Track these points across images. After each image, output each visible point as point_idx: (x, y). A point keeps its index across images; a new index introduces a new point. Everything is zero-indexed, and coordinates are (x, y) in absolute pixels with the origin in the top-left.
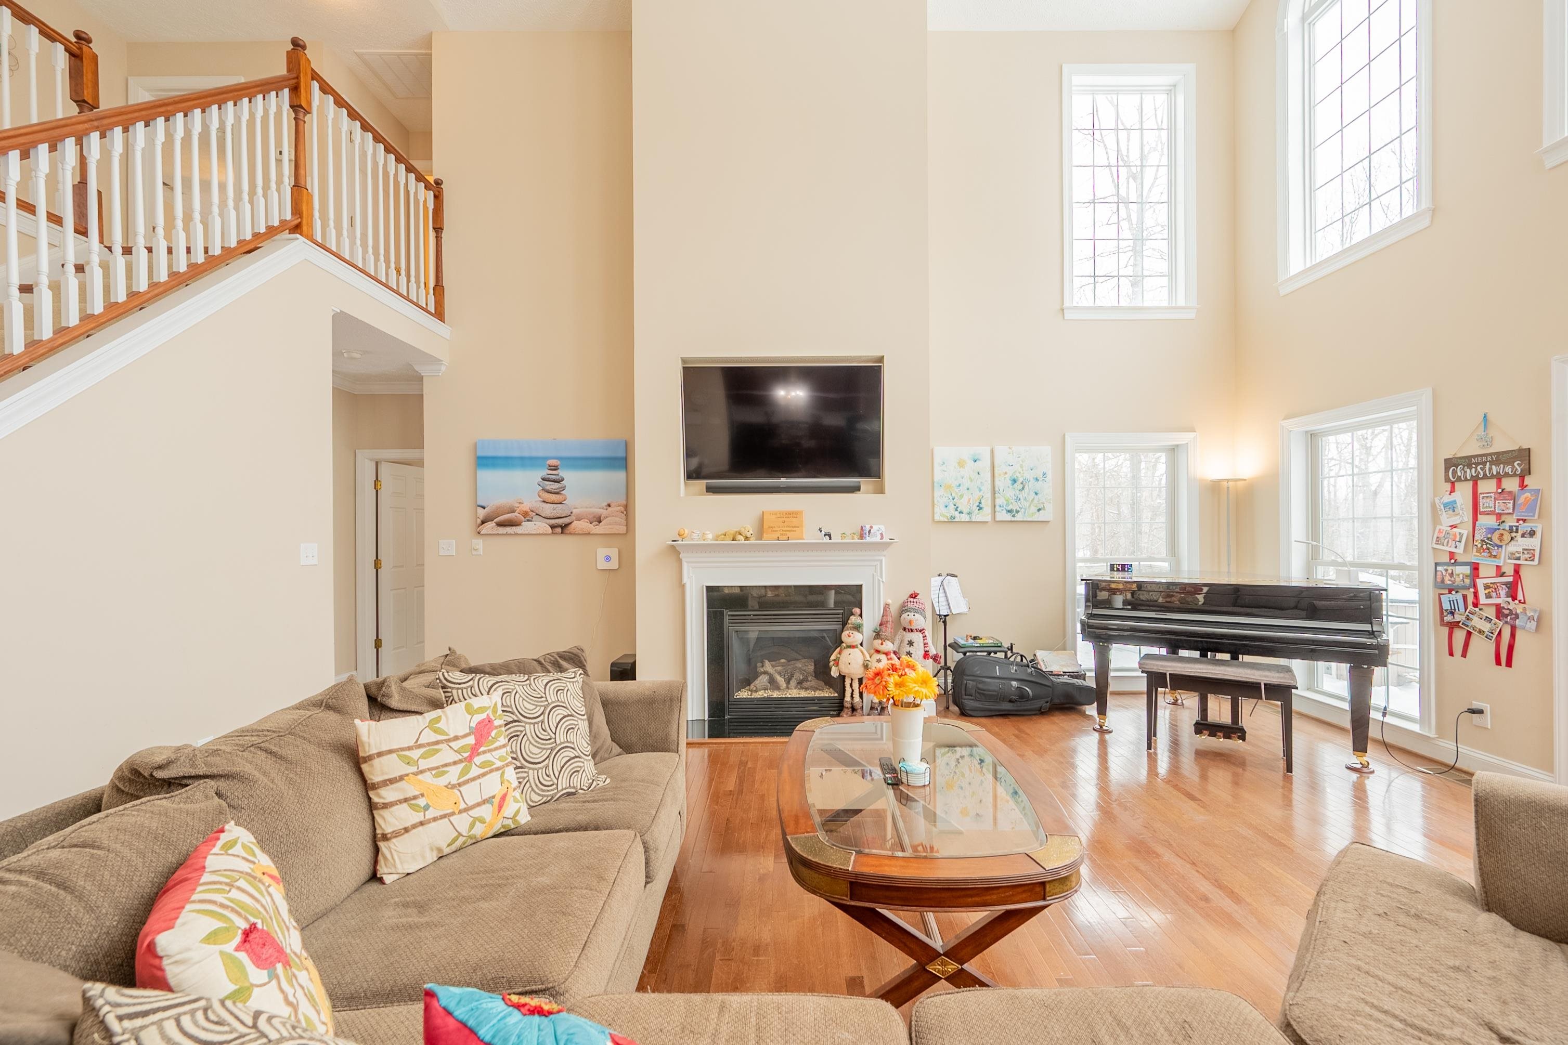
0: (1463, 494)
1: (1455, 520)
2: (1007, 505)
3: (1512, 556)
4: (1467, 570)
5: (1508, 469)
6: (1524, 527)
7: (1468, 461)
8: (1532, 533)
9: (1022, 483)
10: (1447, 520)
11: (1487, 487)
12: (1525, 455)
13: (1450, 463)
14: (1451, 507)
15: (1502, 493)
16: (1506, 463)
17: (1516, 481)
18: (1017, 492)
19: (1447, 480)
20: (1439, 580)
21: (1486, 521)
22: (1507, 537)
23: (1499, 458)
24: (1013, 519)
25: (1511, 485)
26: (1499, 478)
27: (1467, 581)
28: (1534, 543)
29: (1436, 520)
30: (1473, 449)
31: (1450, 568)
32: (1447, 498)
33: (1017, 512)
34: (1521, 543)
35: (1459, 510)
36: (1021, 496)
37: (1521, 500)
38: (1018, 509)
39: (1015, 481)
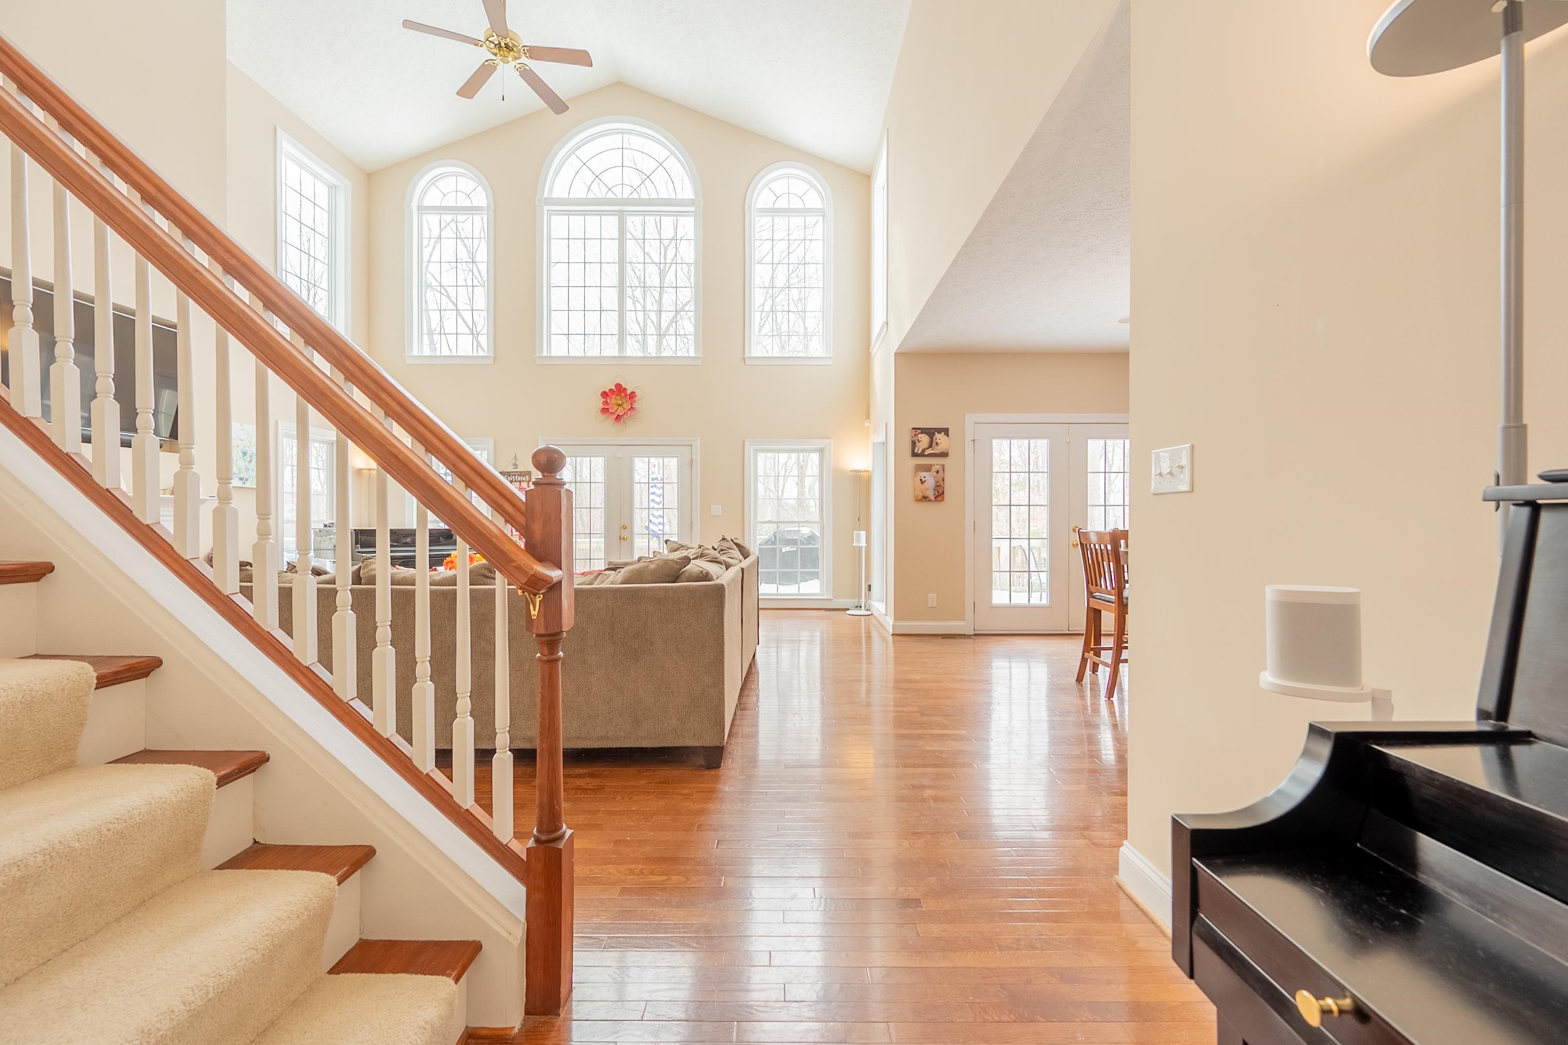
2: (240, 473)
5: (524, 479)
7: (509, 473)
9: (250, 456)
11: (516, 485)
12: (529, 473)
16: (523, 476)
17: (527, 483)
18: (247, 463)
23: (521, 473)
24: (244, 486)
25: (524, 485)
30: (510, 469)
33: (247, 480)
36: (249, 467)
38: (248, 477)
39: (245, 454)
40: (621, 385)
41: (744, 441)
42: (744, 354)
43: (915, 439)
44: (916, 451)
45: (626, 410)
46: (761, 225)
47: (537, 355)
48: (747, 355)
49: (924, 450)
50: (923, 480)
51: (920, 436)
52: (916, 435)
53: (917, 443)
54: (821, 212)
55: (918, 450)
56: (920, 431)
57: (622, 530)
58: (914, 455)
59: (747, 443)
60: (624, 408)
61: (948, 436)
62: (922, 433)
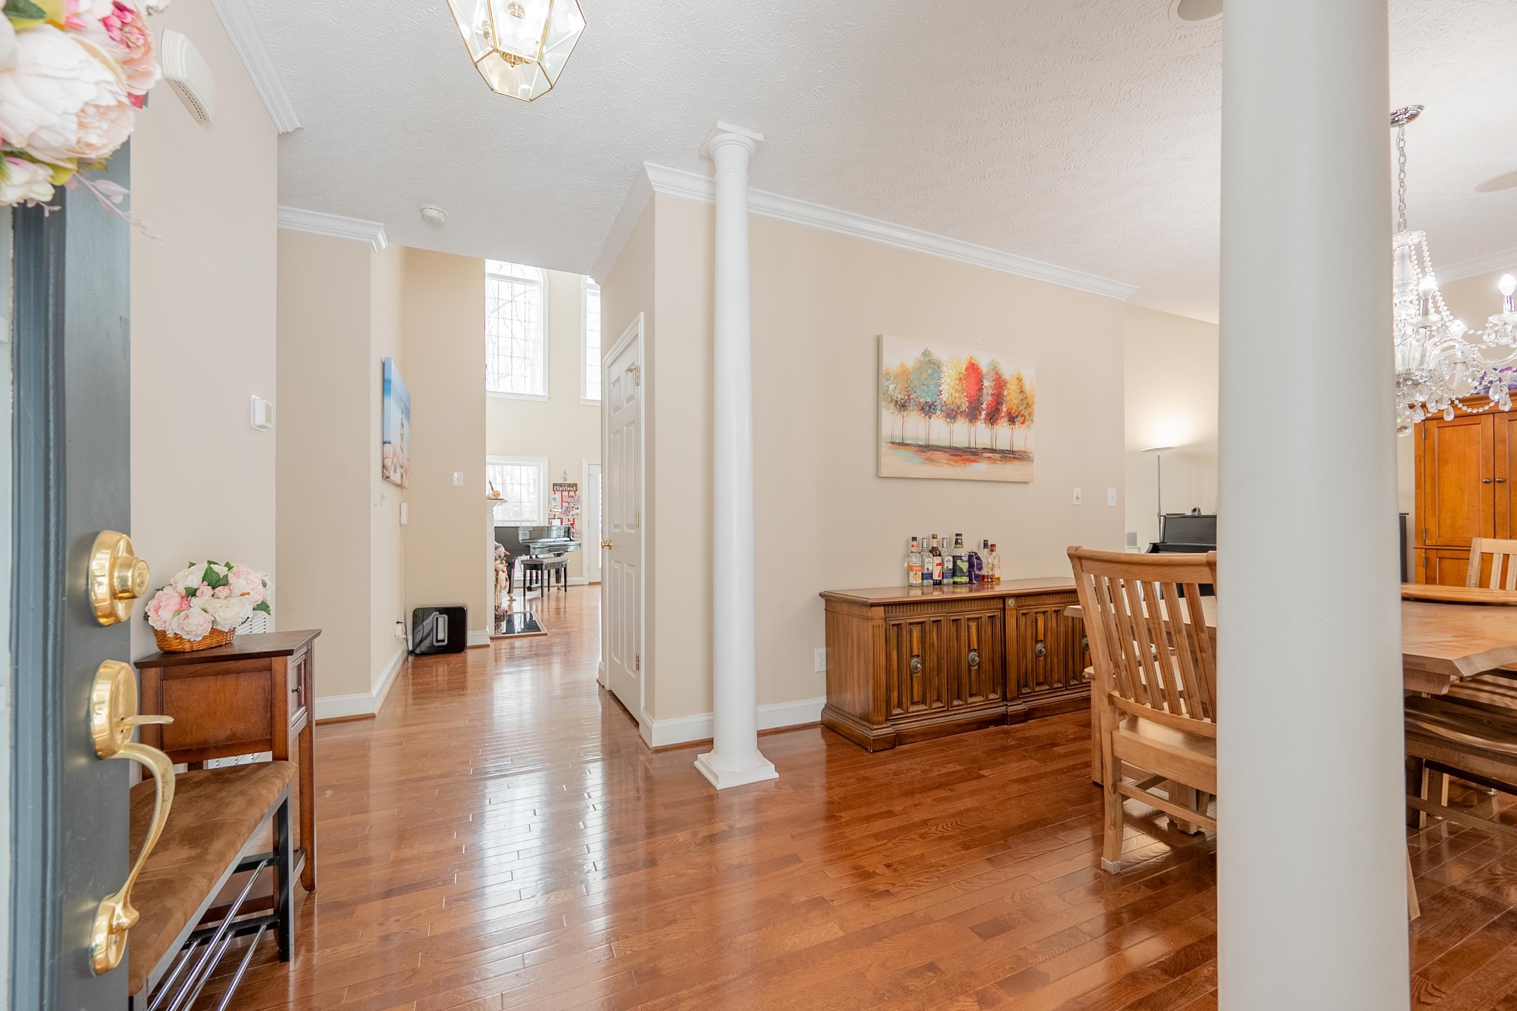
0: (558, 494)
1: (556, 504)
3: (572, 515)
4: (559, 520)
5: (572, 489)
6: (576, 507)
7: (560, 485)
8: (578, 509)
10: (553, 504)
11: (565, 494)
12: (576, 485)
13: (554, 485)
14: (554, 499)
15: (569, 497)
17: (574, 493)
19: (554, 490)
21: (565, 504)
22: (571, 509)
23: (570, 485)
25: (572, 494)
26: (569, 491)
28: (578, 511)
29: (549, 503)
30: (561, 481)
32: (553, 497)
34: (575, 511)
35: (557, 501)
37: (575, 498)
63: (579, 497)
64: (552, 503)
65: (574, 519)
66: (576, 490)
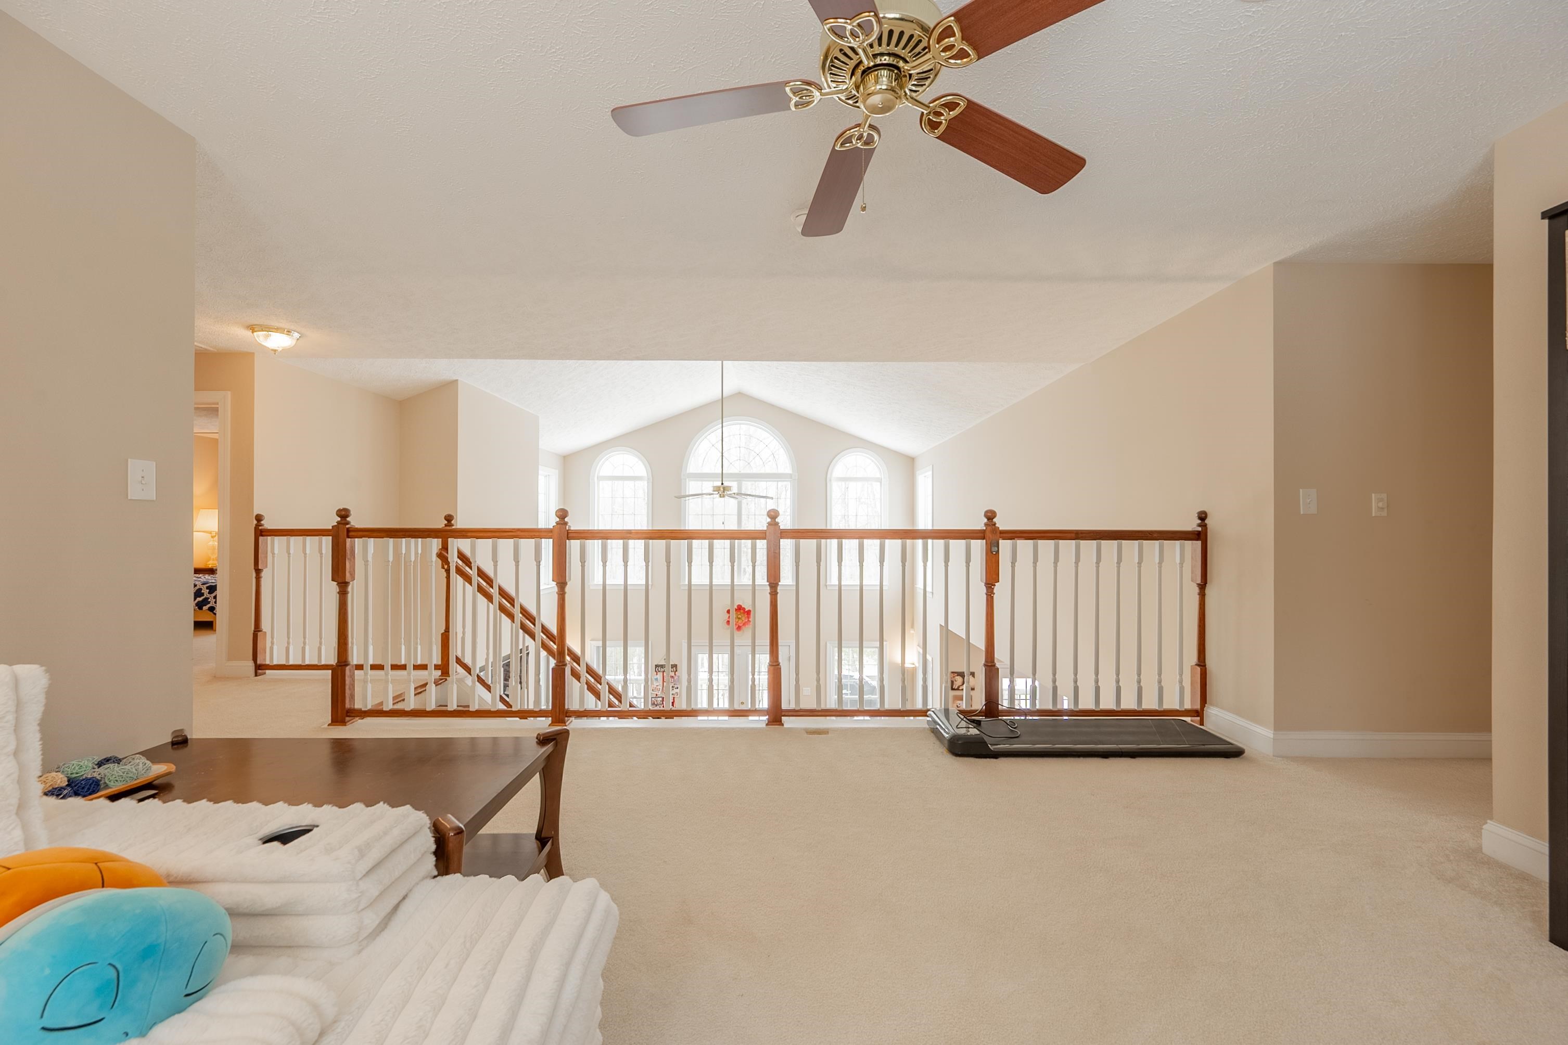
0: (660, 675)
1: (658, 684)
3: (673, 694)
4: (661, 699)
5: (672, 670)
6: (676, 686)
7: (662, 666)
8: (678, 688)
12: (676, 666)
13: (656, 666)
14: (656, 679)
15: (670, 676)
19: (656, 671)
20: (653, 702)
22: (672, 689)
25: (673, 674)
27: (661, 702)
28: (678, 691)
29: (652, 683)
30: (663, 662)
31: (656, 699)
32: (655, 677)
34: (675, 691)
35: (659, 681)
37: (675, 679)
40: (741, 606)
41: (826, 643)
42: (826, 583)
43: (953, 679)
44: (954, 687)
45: (744, 622)
46: (836, 490)
47: (682, 583)
48: (828, 583)
49: (959, 687)
50: (959, 706)
51: (957, 677)
52: (954, 677)
53: (955, 682)
54: (879, 480)
55: (955, 686)
56: (956, 675)
57: (741, 705)
58: (953, 689)
59: (828, 645)
60: (743, 621)
61: (974, 677)
62: (957, 676)
63: (678, 676)
64: (654, 683)
65: (674, 697)
66: (676, 671)
